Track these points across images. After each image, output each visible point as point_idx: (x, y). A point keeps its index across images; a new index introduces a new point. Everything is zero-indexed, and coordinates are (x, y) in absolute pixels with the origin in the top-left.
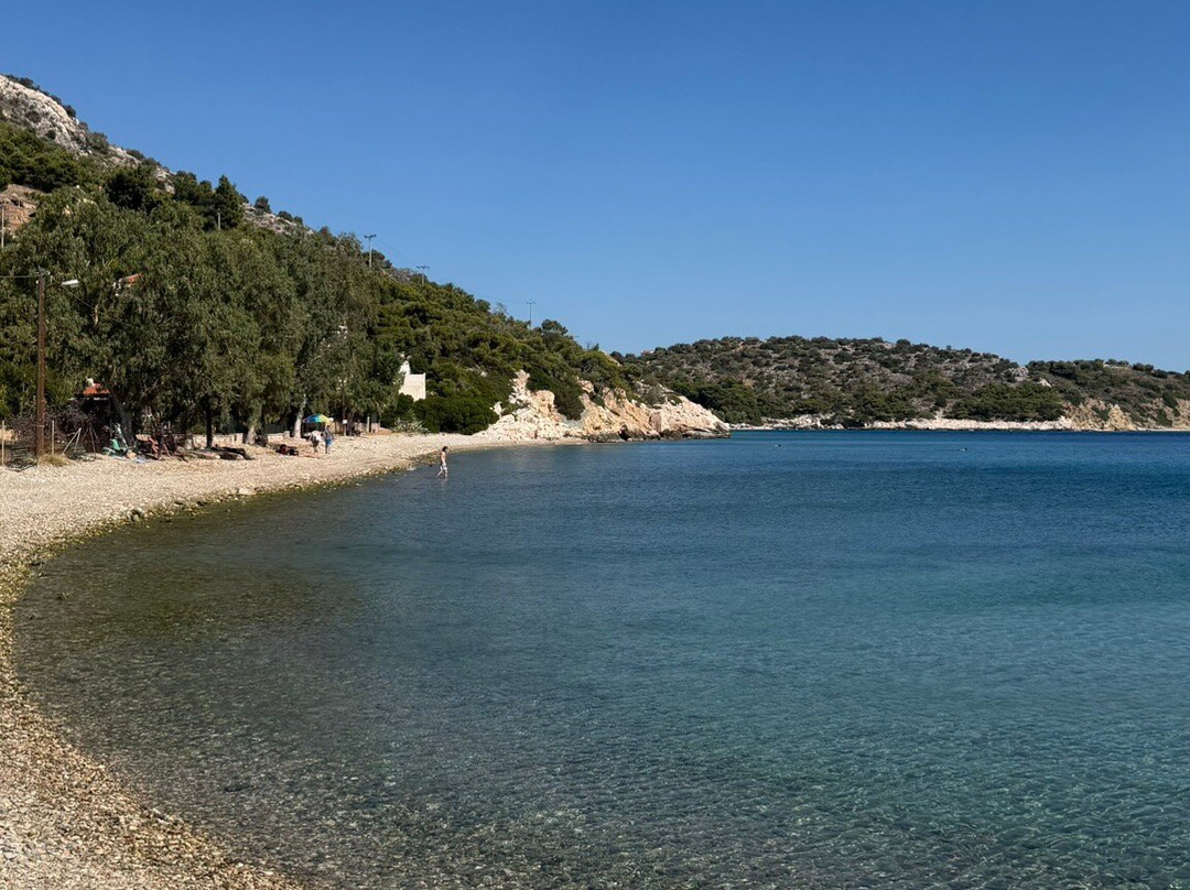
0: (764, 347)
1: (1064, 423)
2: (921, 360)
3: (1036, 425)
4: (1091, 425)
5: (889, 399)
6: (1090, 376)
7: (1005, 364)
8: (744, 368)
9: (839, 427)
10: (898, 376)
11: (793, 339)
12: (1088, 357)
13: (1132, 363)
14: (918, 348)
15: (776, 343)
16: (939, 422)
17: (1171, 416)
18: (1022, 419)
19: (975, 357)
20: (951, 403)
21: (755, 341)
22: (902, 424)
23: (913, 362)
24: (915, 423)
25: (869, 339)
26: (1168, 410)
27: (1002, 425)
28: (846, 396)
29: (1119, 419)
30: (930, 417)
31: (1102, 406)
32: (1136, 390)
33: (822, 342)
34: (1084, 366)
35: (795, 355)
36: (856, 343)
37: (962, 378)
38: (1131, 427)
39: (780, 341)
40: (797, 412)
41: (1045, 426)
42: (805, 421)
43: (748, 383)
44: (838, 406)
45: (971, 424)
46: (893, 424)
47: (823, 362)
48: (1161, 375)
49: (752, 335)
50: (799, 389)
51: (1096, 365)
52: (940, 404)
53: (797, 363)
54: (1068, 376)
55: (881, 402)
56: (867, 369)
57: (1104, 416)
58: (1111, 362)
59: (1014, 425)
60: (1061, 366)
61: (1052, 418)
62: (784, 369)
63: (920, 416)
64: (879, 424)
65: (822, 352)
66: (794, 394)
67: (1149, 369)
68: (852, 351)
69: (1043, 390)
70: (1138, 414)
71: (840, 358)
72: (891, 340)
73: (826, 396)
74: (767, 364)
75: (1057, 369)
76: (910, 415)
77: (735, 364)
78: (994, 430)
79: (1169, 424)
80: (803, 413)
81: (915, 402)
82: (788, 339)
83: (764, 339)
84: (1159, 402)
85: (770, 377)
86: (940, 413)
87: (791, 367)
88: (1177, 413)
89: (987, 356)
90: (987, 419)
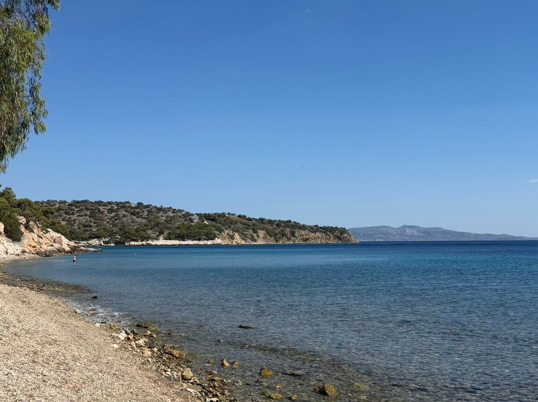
0: (71, 205)
1: (218, 241)
2: (150, 212)
3: (205, 242)
4: (227, 242)
5: (137, 231)
6: (222, 219)
7: (188, 214)
8: (60, 216)
9: (113, 245)
10: (140, 220)
11: (86, 201)
12: (220, 212)
13: (237, 214)
14: (147, 206)
15: (76, 203)
16: (161, 242)
17: (256, 238)
18: (199, 240)
19: (174, 211)
20: (166, 232)
21: (65, 202)
22: (144, 243)
23: (146, 213)
24: (150, 242)
25: (123, 202)
26: (255, 235)
27: (190, 242)
28: (115, 229)
29: (238, 239)
30: (157, 239)
31: (231, 233)
32: (241, 226)
33: (100, 203)
34: (219, 215)
35: (87, 209)
36: (117, 204)
37: (169, 220)
38: (243, 242)
39: (78, 202)
40: (91, 238)
41: (210, 242)
42: (95, 242)
43: (63, 223)
44: (112, 234)
45: (176, 242)
46: (140, 243)
47: (103, 213)
48: (250, 219)
49: (63, 199)
50: (91, 226)
51: (223, 215)
52: (161, 233)
53: (88, 213)
54: (213, 220)
55: (133, 232)
56: (124, 216)
57: (232, 237)
58: (229, 214)
59: (196, 242)
60: (209, 215)
61: (212, 239)
62: (82, 216)
63: (153, 239)
64: (133, 243)
65: (101, 208)
66: (88, 228)
67: (244, 217)
68: (116, 207)
69: (206, 226)
70: (244, 236)
71: (111, 211)
72: (134, 203)
73: (105, 230)
74: (73, 214)
75: (208, 217)
76: (147, 239)
77: (56, 214)
78: (187, 245)
79: (255, 241)
80: (94, 238)
81: (149, 232)
82: (82, 201)
83: (69, 201)
84: (251, 231)
85: (74, 220)
86: (161, 237)
87: (86, 215)
88: (258, 236)
89: (180, 211)
90: (184, 240)
